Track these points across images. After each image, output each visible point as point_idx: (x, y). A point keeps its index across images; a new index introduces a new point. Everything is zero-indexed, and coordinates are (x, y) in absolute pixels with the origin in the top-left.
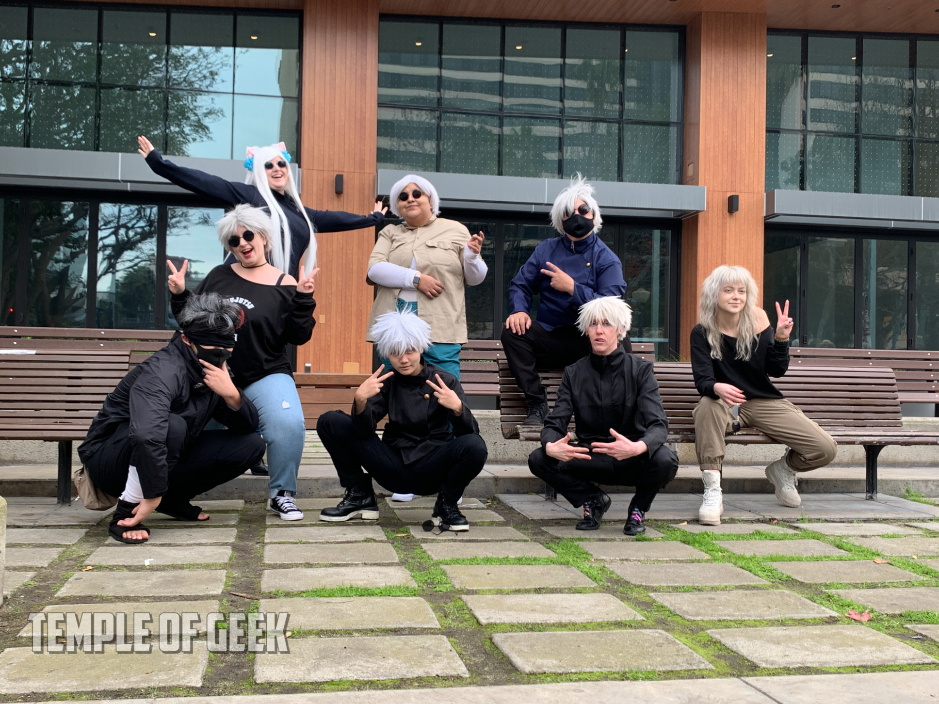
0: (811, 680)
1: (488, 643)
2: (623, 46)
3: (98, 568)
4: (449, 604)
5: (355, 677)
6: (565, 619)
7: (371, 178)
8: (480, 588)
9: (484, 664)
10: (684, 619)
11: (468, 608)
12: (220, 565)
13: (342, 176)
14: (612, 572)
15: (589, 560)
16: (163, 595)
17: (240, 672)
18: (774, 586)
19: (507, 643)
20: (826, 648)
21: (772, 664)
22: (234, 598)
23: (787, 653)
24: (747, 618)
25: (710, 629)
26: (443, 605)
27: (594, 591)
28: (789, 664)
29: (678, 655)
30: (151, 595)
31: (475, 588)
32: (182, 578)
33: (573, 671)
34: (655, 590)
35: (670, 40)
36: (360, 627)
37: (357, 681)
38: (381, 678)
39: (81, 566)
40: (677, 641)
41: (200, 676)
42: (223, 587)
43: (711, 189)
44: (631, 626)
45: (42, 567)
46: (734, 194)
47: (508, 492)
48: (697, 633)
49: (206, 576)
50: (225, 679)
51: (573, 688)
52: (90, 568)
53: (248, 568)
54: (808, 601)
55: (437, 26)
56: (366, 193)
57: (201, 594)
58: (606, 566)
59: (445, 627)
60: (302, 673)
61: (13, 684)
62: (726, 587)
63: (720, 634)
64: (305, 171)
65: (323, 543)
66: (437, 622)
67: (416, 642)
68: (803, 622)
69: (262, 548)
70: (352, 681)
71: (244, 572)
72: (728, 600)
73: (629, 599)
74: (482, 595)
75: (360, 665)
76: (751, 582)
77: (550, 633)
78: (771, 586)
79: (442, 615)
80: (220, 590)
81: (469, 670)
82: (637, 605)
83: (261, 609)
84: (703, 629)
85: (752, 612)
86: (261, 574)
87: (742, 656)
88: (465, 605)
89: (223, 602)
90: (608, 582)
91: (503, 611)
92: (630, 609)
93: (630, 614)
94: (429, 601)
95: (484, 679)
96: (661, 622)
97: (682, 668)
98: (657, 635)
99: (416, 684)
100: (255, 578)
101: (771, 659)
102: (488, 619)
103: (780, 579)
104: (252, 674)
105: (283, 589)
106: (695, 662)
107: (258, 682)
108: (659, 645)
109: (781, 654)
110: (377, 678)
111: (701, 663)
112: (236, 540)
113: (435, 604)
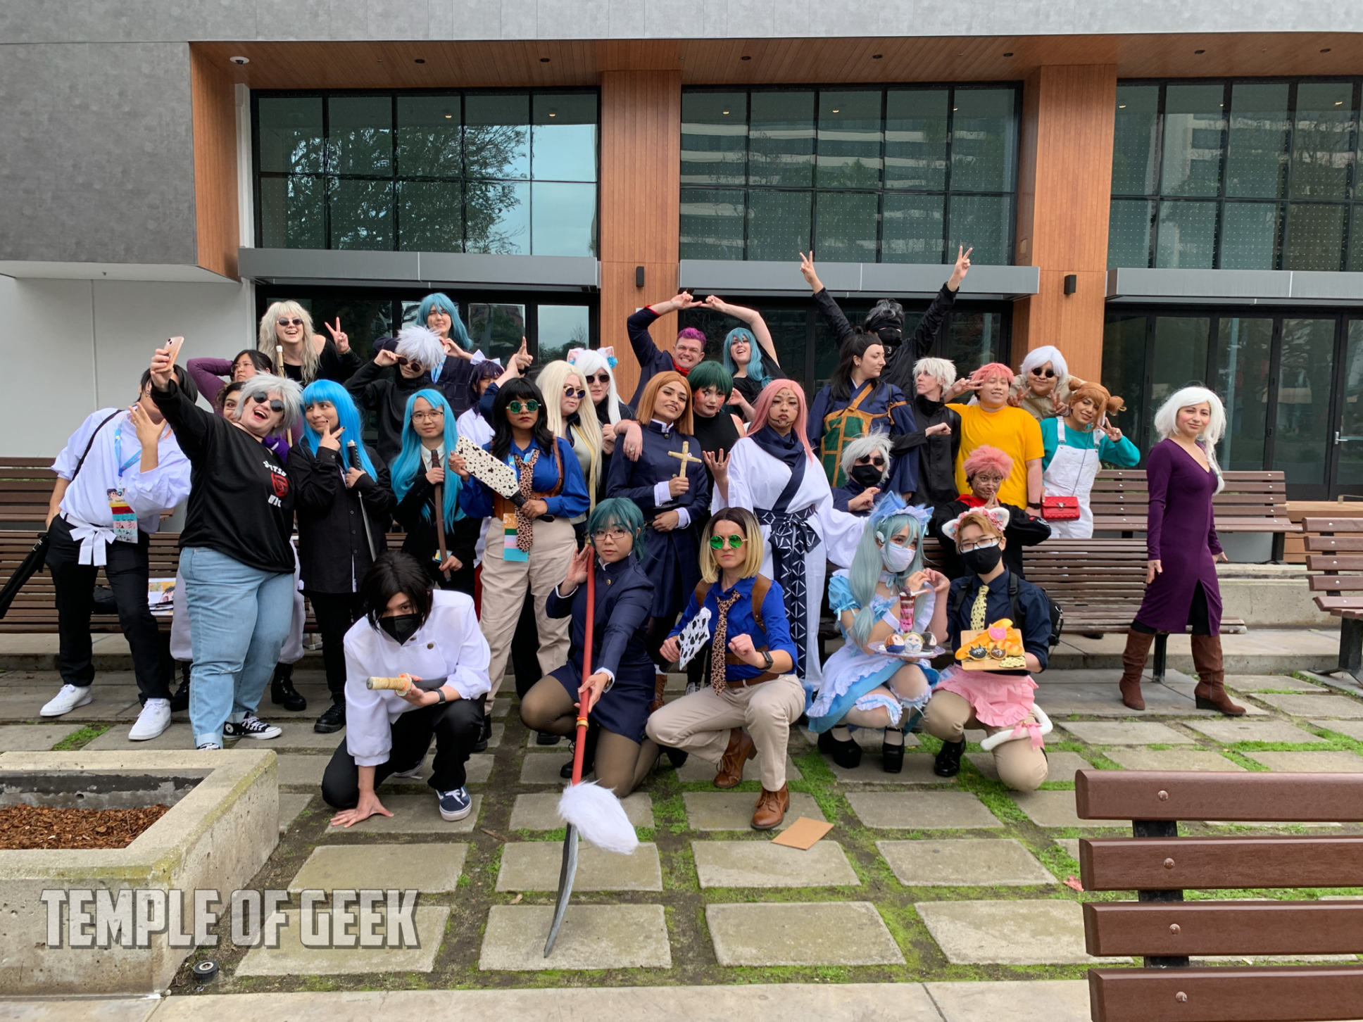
0: (990, 990)
1: (701, 915)
2: (951, 105)
4: (681, 852)
5: (567, 966)
6: (782, 882)
7: (674, 269)
8: (712, 830)
9: (690, 948)
10: (899, 883)
11: (694, 862)
13: (643, 267)
14: (849, 805)
15: (832, 785)
16: (420, 832)
17: (468, 953)
18: (1007, 832)
19: (717, 921)
20: (1025, 936)
21: (963, 960)
22: (484, 837)
23: (983, 943)
24: (961, 884)
25: (920, 900)
26: (673, 854)
28: (979, 959)
29: (874, 943)
30: (409, 832)
31: (708, 830)
33: (768, 964)
34: (883, 834)
35: (1005, 97)
36: (588, 889)
37: (569, 971)
38: (590, 968)
40: (881, 921)
41: (432, 958)
42: (476, 821)
43: (1046, 268)
44: (843, 893)
46: (1072, 273)
48: (906, 905)
50: (454, 961)
51: (760, 993)
53: (504, 790)
54: (1032, 858)
55: (744, 95)
56: (668, 284)
57: (454, 831)
58: (847, 794)
59: (668, 890)
60: (520, 958)
61: (274, 961)
62: (957, 831)
63: (926, 909)
64: (604, 264)
66: (660, 883)
67: (634, 915)
68: (1016, 892)
69: (523, 757)
70: (564, 971)
71: (500, 796)
72: (952, 854)
73: (855, 848)
74: (713, 839)
75: (575, 949)
76: (984, 824)
77: (763, 904)
78: (1003, 831)
79: (668, 870)
80: (473, 826)
81: (672, 958)
82: (859, 860)
83: (503, 859)
84: (913, 900)
85: (969, 875)
86: (514, 800)
87: (938, 945)
88: (693, 856)
89: (473, 844)
90: (842, 819)
91: (726, 868)
92: (850, 867)
93: (847, 875)
94: (660, 848)
95: (685, 970)
96: (876, 886)
97: (874, 963)
98: (864, 910)
99: (620, 977)
100: (508, 806)
101: (964, 951)
102: (708, 881)
103: (1016, 819)
104: (477, 956)
105: (530, 828)
106: (889, 953)
107: (481, 969)
108: (861, 927)
109: (976, 945)
110: (586, 968)
111: (895, 955)
112: (501, 742)
113: (665, 853)
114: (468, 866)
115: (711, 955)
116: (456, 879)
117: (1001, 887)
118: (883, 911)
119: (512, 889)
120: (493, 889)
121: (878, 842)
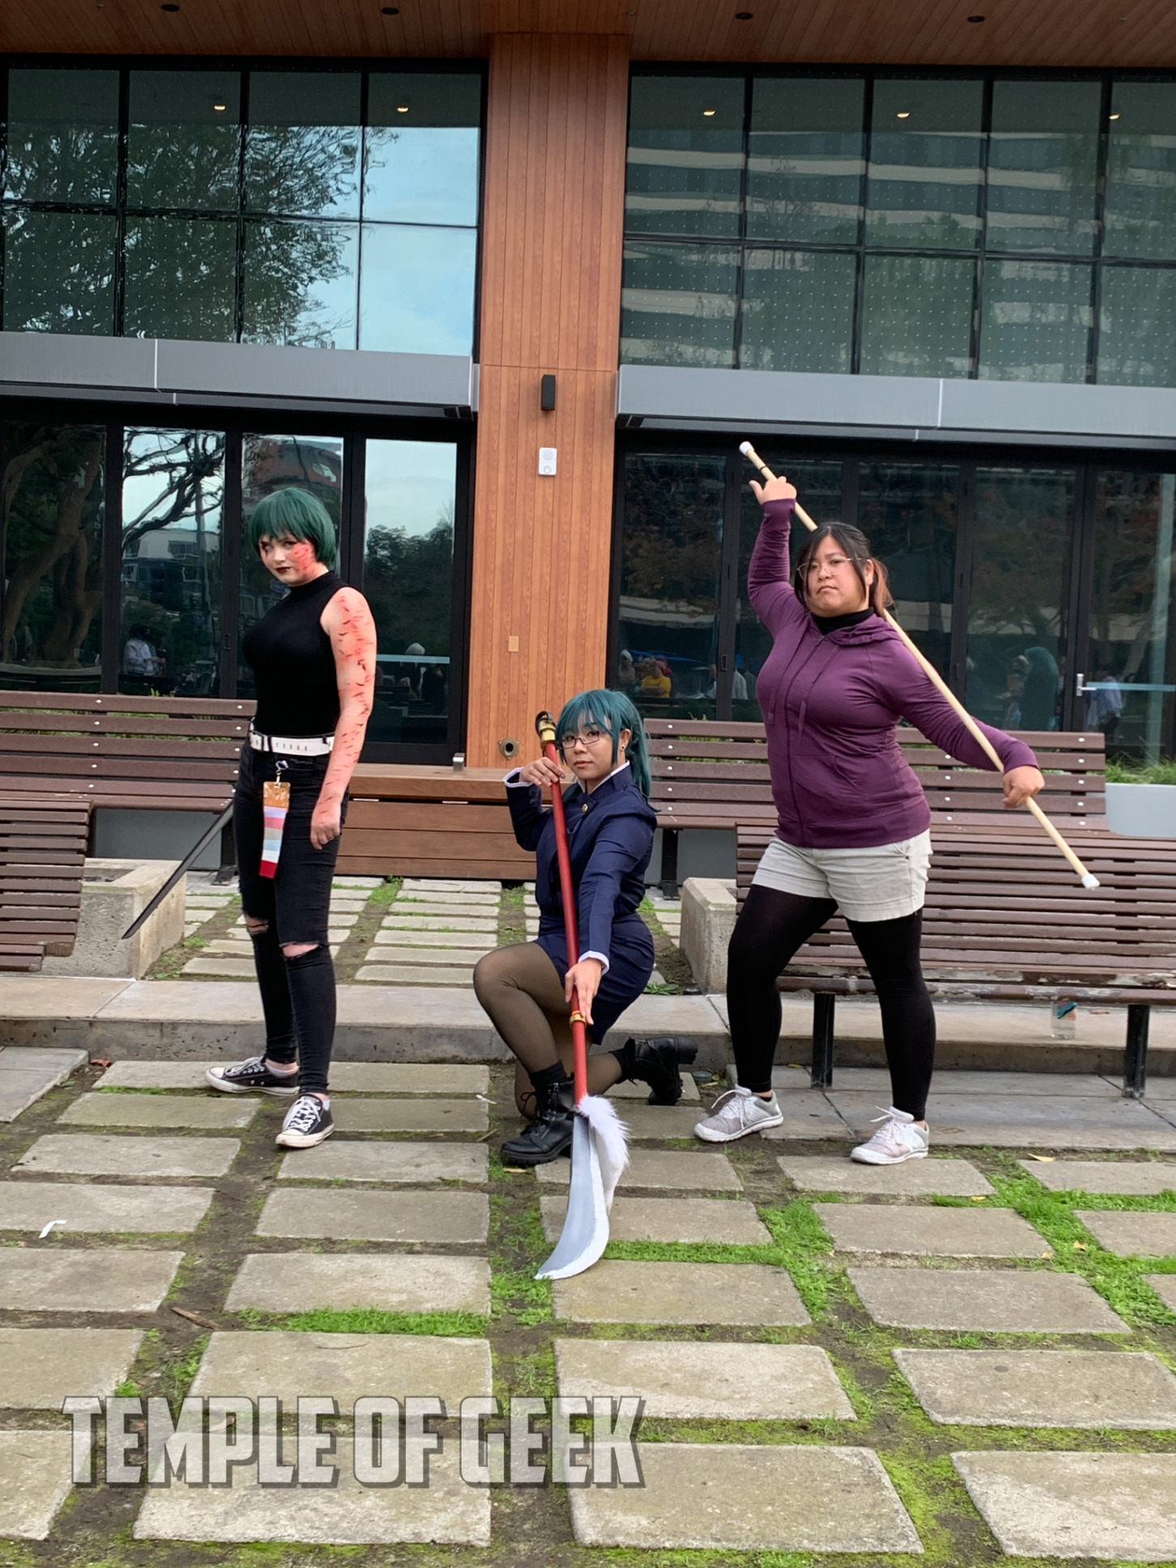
4: (533, 1357)
5: (296, 1537)
6: (711, 1410)
7: (608, 381)
8: (597, 1321)
9: (529, 1515)
10: (927, 1419)
11: (555, 1370)
12: (180, 1237)
13: (553, 377)
14: (853, 1289)
15: (825, 1255)
16: (61, 1309)
17: (117, 1509)
18: (1135, 1341)
20: (1148, 1514)
21: (1030, 1549)
22: (175, 1322)
23: (1070, 1523)
24: (1041, 1424)
25: (964, 1447)
26: (518, 1359)
27: (799, 1337)
28: (1059, 1549)
29: (868, 1516)
30: (40, 1308)
31: (589, 1321)
32: (106, 1269)
33: (668, 1545)
34: (907, 1338)
37: (297, 1544)
38: (339, 1541)
40: (886, 1480)
41: (48, 1516)
42: (164, 1294)
44: (822, 1433)
48: (936, 1455)
49: (146, 1266)
50: (89, 1523)
53: (223, 1247)
55: (740, 82)
56: (598, 408)
57: (123, 1311)
58: (849, 1271)
60: (212, 1521)
62: (1044, 1336)
63: (971, 1463)
64: (486, 368)
65: (374, 1186)
68: (1142, 1440)
69: (266, 1195)
70: (289, 1546)
71: (215, 1255)
72: (1030, 1375)
73: (854, 1358)
74: (596, 1337)
75: (315, 1510)
76: (1096, 1326)
77: (671, 1445)
78: (1129, 1341)
79: (505, 1386)
80: (158, 1303)
81: (493, 1531)
82: (858, 1378)
83: (205, 1358)
84: (950, 1448)
85: (1058, 1410)
86: (239, 1264)
87: (986, 1524)
88: (554, 1364)
89: (153, 1333)
90: (836, 1312)
92: (839, 1390)
93: (833, 1403)
94: (497, 1348)
95: (513, 1551)
96: (884, 1422)
97: (863, 1549)
98: (856, 1461)
99: (392, 1558)
100: (227, 1272)
101: (1033, 1535)
103: (1155, 1321)
104: (135, 1515)
105: (260, 1308)
106: (892, 1534)
107: (137, 1537)
108: (847, 1489)
109: (1057, 1524)
110: (331, 1540)
111: (904, 1536)
112: (231, 1170)
113: (505, 1358)
114: (139, 1367)
115: (564, 1528)
116: (114, 1388)
117: (1115, 1431)
118: (893, 1464)
120: (179, 1407)
121: (898, 1351)
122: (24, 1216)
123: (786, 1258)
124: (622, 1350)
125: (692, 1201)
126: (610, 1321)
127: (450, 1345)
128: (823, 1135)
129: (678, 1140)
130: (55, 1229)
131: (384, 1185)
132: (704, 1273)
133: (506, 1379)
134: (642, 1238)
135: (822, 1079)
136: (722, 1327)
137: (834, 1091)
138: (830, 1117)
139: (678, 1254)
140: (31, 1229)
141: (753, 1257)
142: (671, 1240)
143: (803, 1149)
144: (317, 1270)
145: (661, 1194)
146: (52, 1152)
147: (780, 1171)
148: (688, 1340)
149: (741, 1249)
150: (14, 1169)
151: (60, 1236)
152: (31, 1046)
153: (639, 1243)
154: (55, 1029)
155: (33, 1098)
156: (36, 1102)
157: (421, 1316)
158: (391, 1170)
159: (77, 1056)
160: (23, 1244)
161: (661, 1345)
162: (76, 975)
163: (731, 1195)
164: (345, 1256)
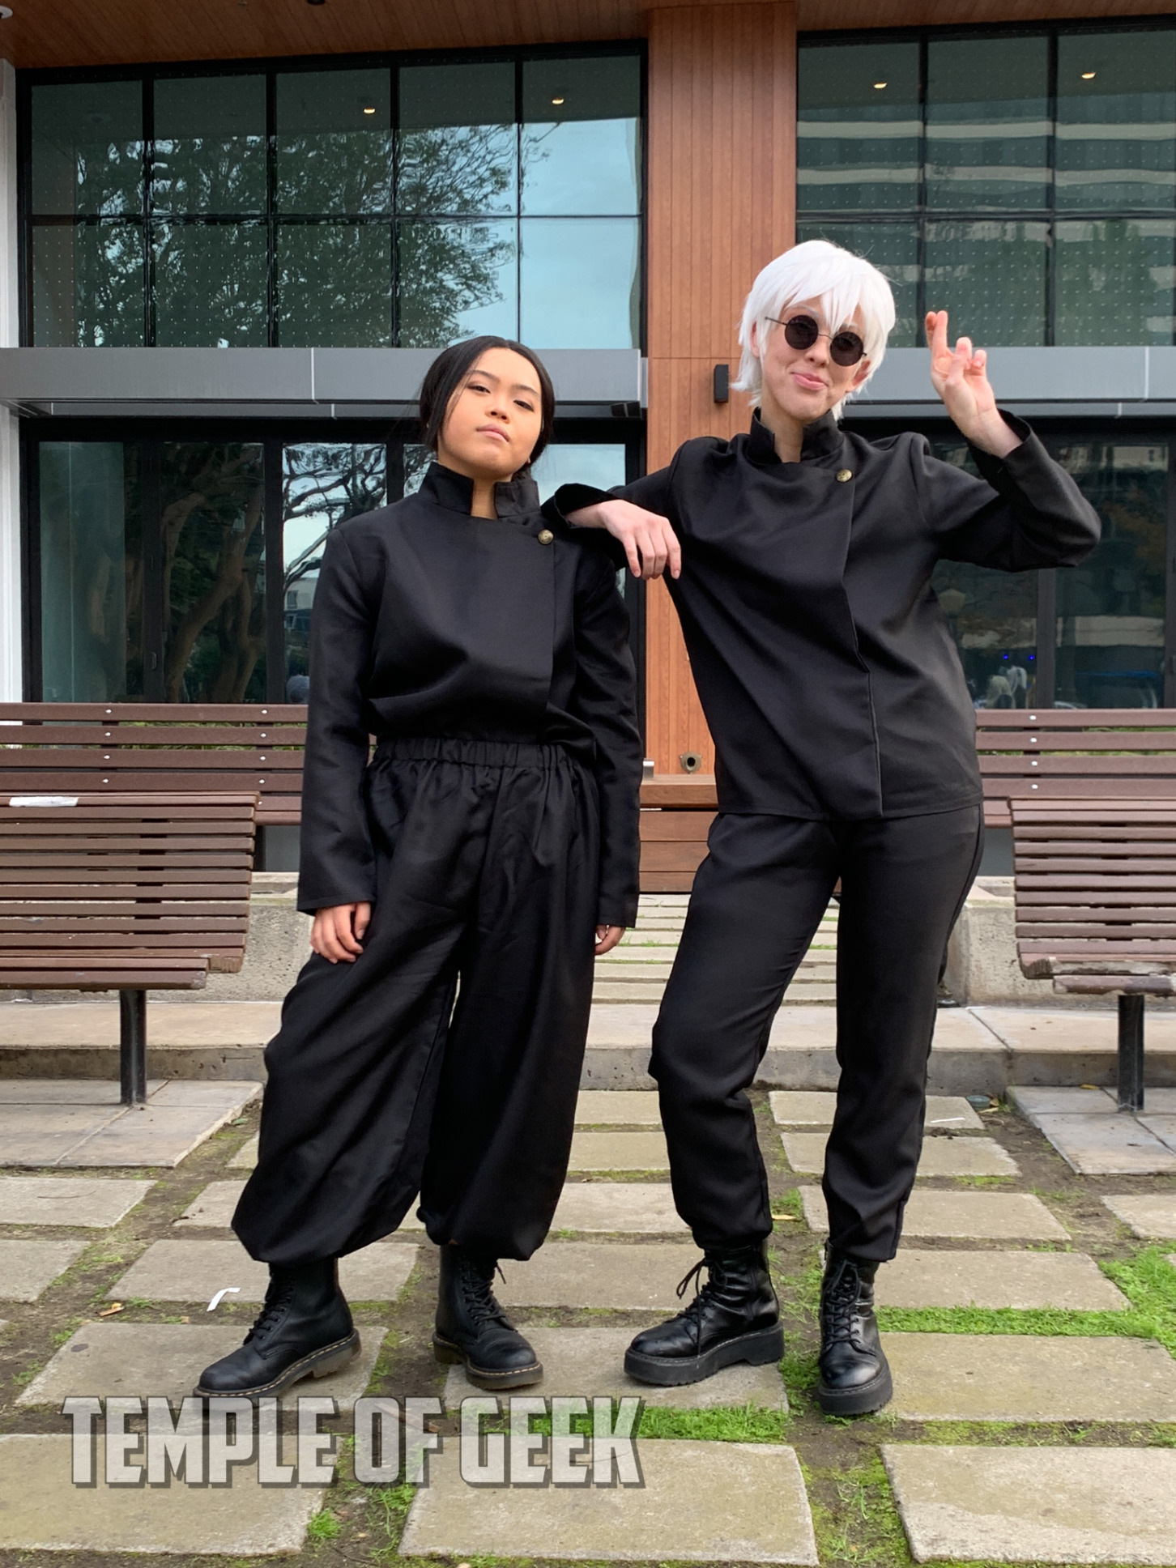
3: (132, 1310)
4: (856, 1470)
6: (1123, 1549)
8: (930, 1418)
11: (893, 1494)
12: (380, 1308)
13: (726, 367)
26: (836, 1474)
31: (920, 1418)
39: (103, 1303)
42: (365, 1384)
45: (26, 1303)
47: (1037, 1083)
52: (118, 1307)
55: (916, 48)
64: (655, 362)
65: (609, 1238)
66: (811, 1546)
71: (425, 1331)
74: (934, 1441)
79: (828, 1514)
80: (358, 1396)
88: (889, 1482)
91: (976, 1511)
94: (806, 1459)
102: (933, 1542)
113: (819, 1472)
114: (337, 1489)
116: (307, 1521)
119: (441, 1550)
120: (394, 1550)
122: (188, 1283)
123: (1157, 1327)
124: (975, 1460)
125: (1014, 1254)
126: (947, 1417)
127: (745, 1454)
128: (1152, 1169)
129: (972, 1177)
130: (225, 1299)
131: (623, 1237)
132: (1056, 1350)
133: (829, 1504)
134: (965, 1304)
135: (1131, 1099)
136: (1100, 1425)
137: (1146, 1115)
138: (1153, 1146)
139: (1014, 1324)
140: (197, 1299)
141: (1111, 1326)
142: (1000, 1307)
143: (1130, 1187)
144: (555, 1350)
145: (967, 1245)
146: (223, 1202)
147: (1110, 1215)
148: (1058, 1444)
149: (1096, 1317)
150: (178, 1224)
151: (233, 1309)
152: (198, 1079)
153: (961, 1310)
154: (224, 1059)
155: (201, 1138)
156: (204, 1143)
157: (698, 1414)
158: (630, 1218)
159: (250, 1089)
160: (186, 1319)
161: (1026, 1451)
162: (247, 999)
163: (1058, 1246)
164: (588, 1331)
